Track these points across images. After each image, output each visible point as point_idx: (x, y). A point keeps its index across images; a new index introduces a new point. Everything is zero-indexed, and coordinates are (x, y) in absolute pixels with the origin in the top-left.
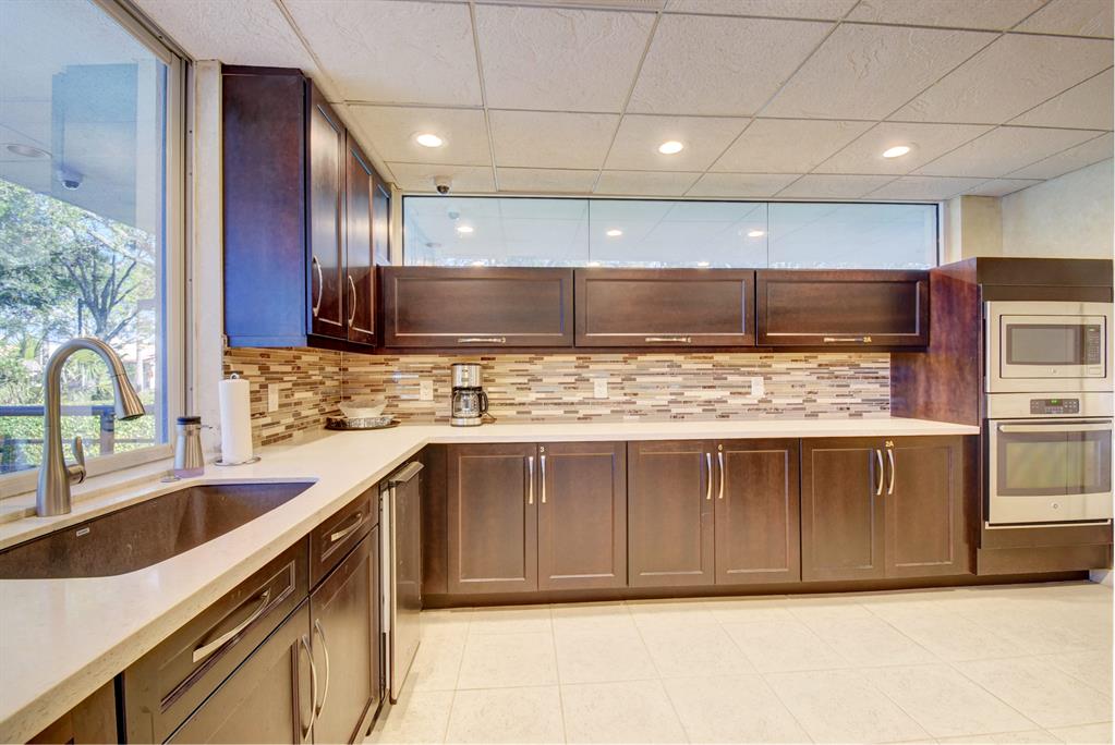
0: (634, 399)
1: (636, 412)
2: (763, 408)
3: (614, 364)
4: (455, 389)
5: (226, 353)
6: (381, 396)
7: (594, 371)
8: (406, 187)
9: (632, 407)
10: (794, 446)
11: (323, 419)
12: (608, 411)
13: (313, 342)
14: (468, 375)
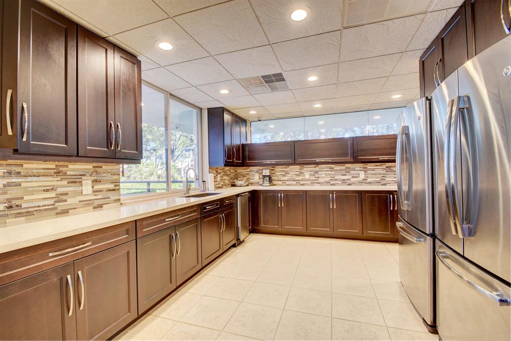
0: (318, 179)
1: (319, 183)
2: (364, 181)
3: (312, 168)
4: (264, 176)
5: (210, 168)
6: (245, 178)
7: (305, 170)
8: (251, 120)
9: (317, 181)
10: (360, 193)
11: (230, 184)
12: (310, 183)
13: (225, 165)
14: (266, 172)
